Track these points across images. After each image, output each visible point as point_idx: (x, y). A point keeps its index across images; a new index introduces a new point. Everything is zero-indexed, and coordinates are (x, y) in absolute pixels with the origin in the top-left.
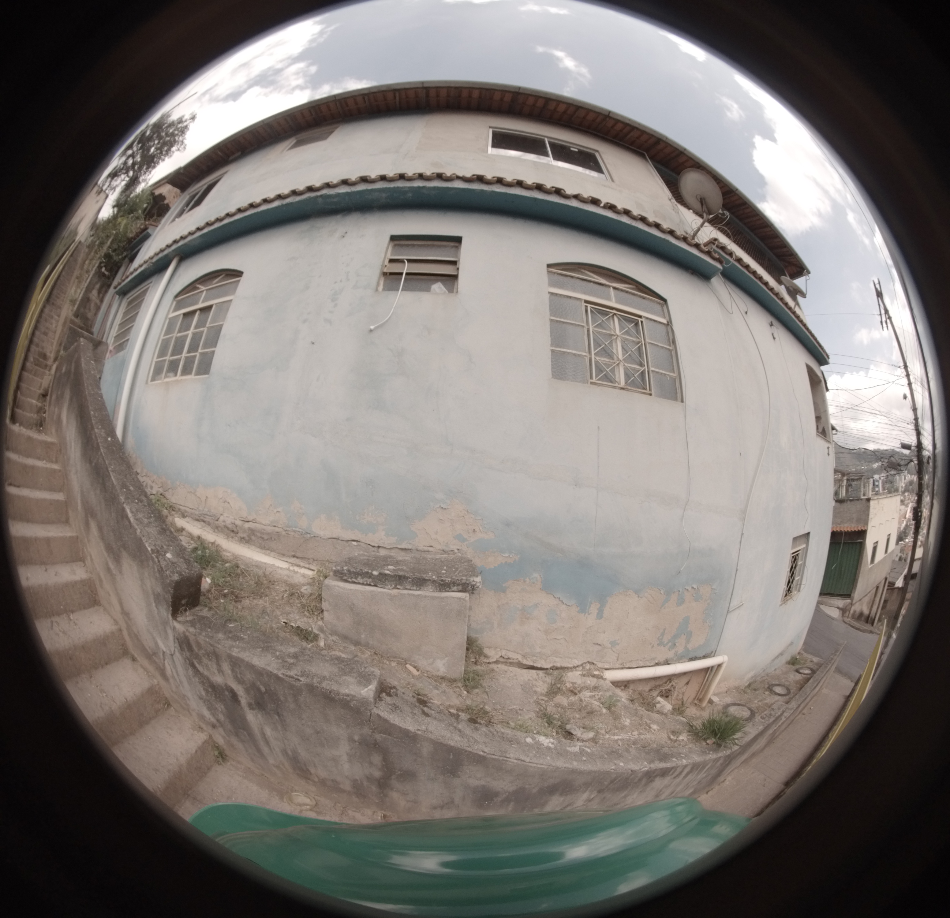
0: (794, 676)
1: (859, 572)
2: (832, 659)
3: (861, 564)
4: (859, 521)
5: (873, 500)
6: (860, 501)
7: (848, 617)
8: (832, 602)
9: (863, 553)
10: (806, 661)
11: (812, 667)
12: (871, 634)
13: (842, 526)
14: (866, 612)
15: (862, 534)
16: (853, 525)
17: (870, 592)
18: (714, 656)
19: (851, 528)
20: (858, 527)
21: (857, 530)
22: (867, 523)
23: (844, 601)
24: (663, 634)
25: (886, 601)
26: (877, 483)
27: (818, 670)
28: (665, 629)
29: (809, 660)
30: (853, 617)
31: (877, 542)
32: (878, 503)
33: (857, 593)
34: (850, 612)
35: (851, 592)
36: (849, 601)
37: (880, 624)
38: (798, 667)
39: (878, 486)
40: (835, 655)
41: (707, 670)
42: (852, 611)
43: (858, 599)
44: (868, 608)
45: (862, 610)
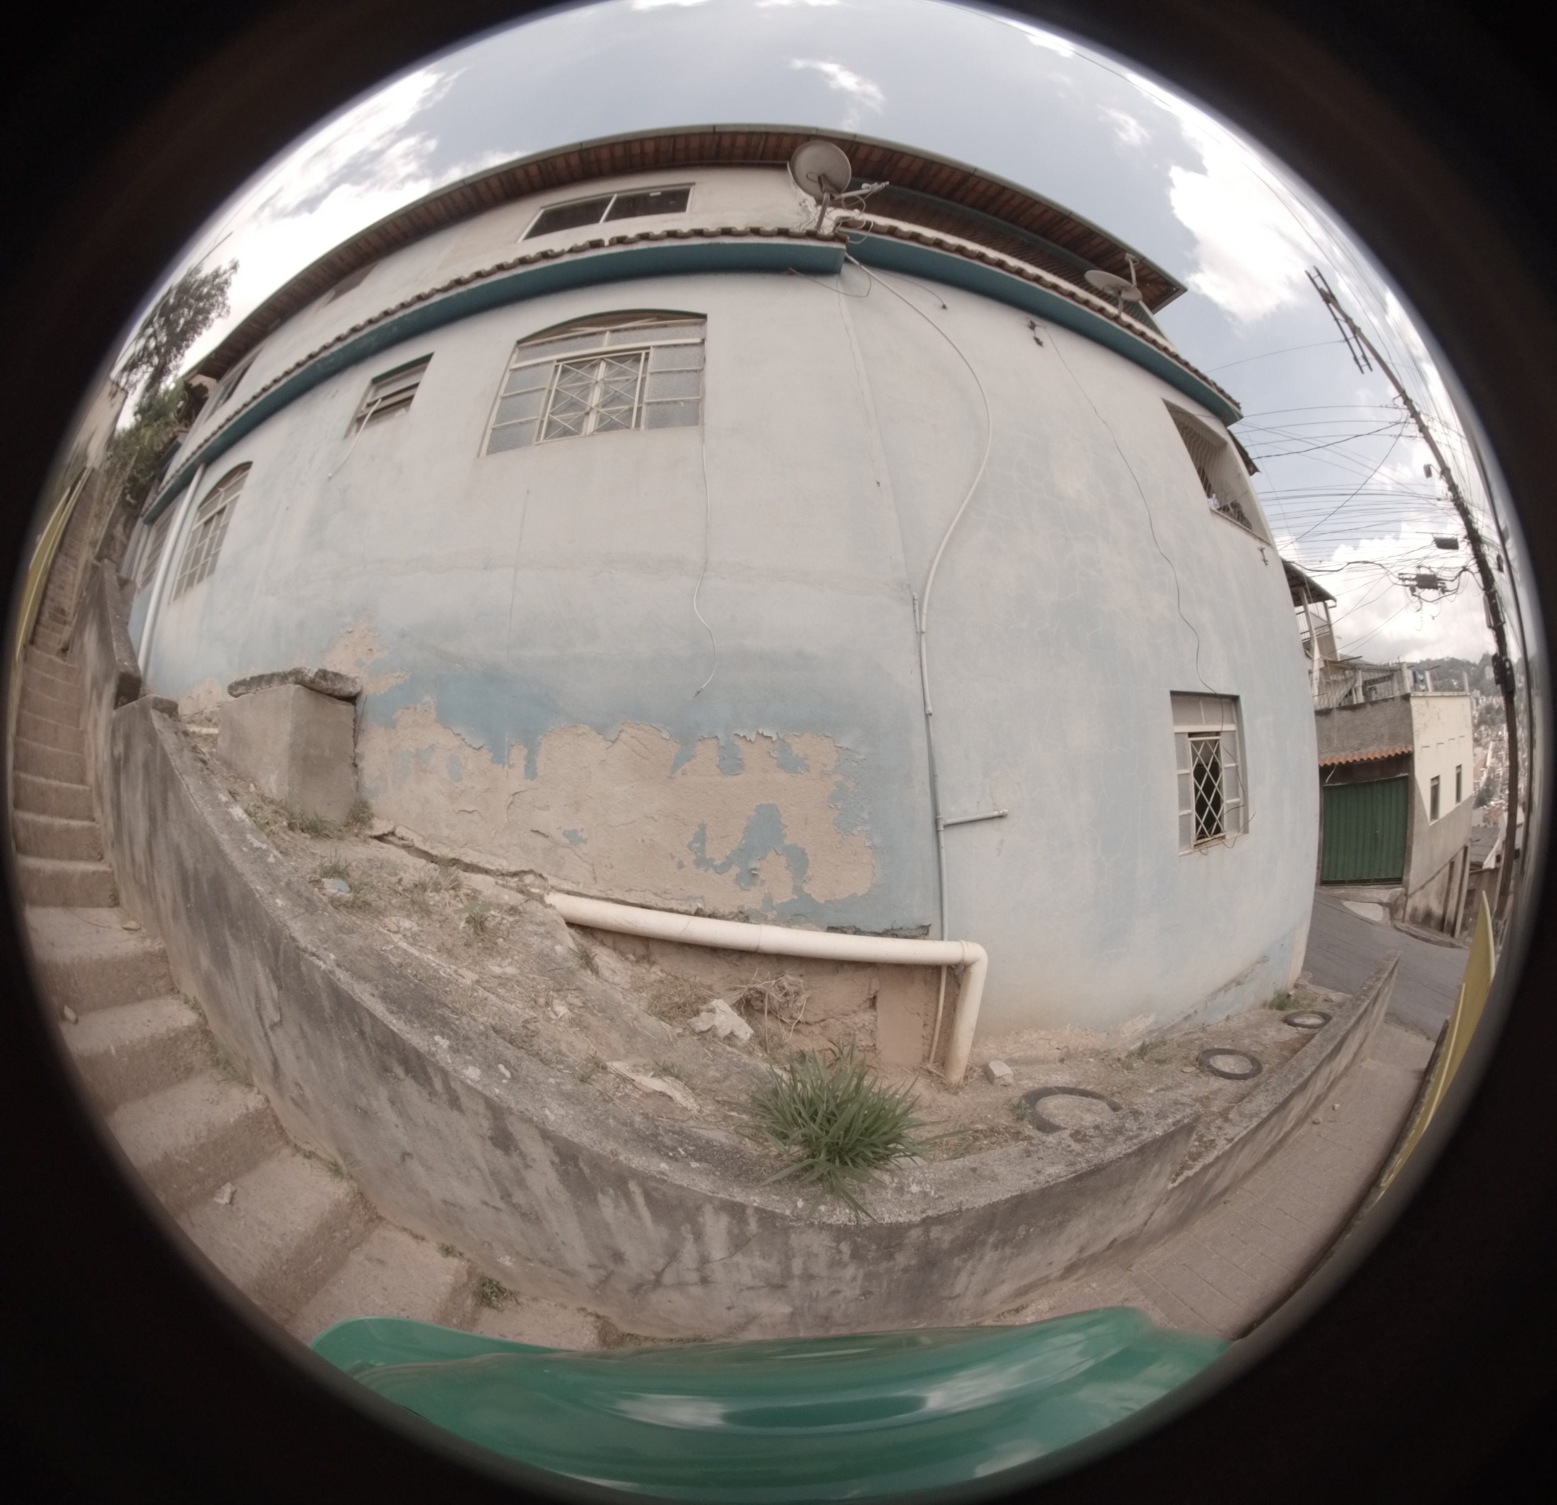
1: (1412, 834)
3: (1413, 817)
4: (1394, 738)
5: (1415, 697)
6: (1390, 702)
7: (1403, 921)
8: (1367, 894)
9: (1413, 798)
12: (1452, 950)
13: (1364, 751)
14: (1437, 910)
15: (1405, 760)
16: (1385, 748)
17: (1439, 872)
19: (1382, 754)
20: (1394, 750)
21: (1394, 755)
22: (1411, 742)
23: (1391, 891)
26: (1420, 677)
30: (1413, 919)
31: (1437, 778)
32: (1428, 705)
33: (1412, 872)
34: (1405, 910)
35: (1402, 874)
36: (1399, 890)
37: (1466, 933)
39: (1423, 682)
42: (1409, 909)
43: (1418, 886)
44: (1440, 903)
45: (1428, 905)
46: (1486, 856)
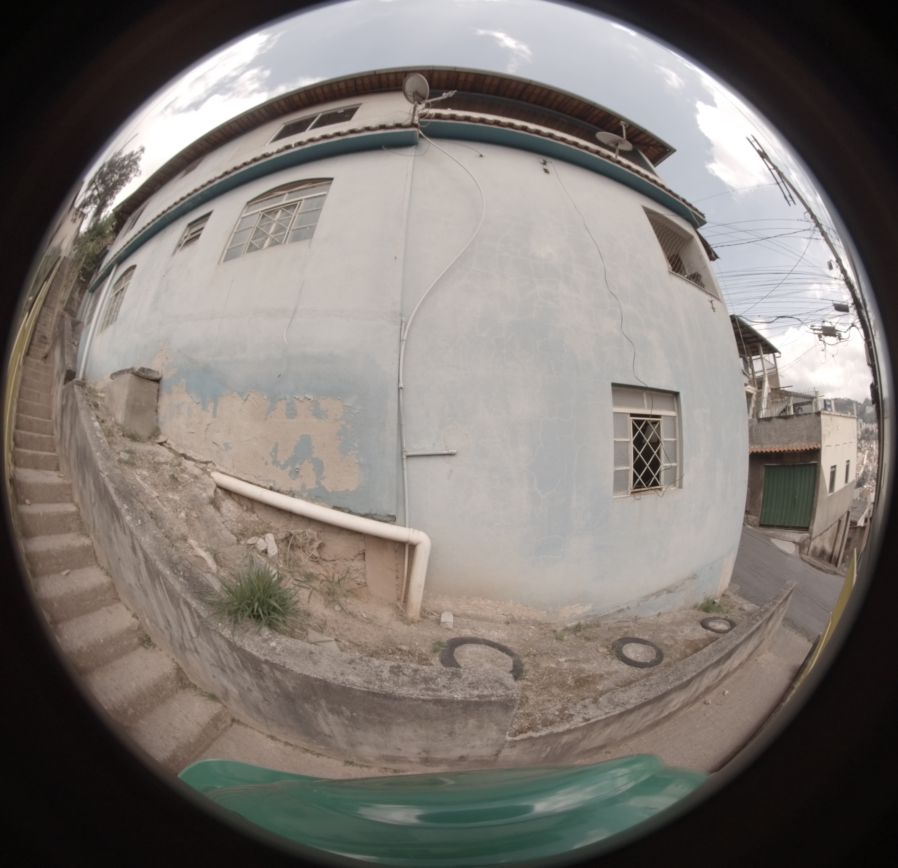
1: (817, 501)
3: (818, 490)
4: (810, 439)
5: (824, 414)
6: (809, 416)
7: (807, 554)
8: (787, 536)
9: (819, 477)
12: (834, 575)
13: (790, 445)
14: (829, 550)
15: (815, 453)
16: (804, 444)
17: (831, 526)
19: (800, 446)
20: (809, 446)
21: (808, 449)
22: (820, 442)
23: (802, 535)
30: (814, 554)
31: (835, 467)
32: (830, 418)
33: (815, 524)
34: (809, 548)
35: (809, 523)
36: (807, 535)
37: (844, 565)
42: (811, 548)
43: (818, 534)
44: (831, 545)
45: (823, 546)
46: (860, 518)
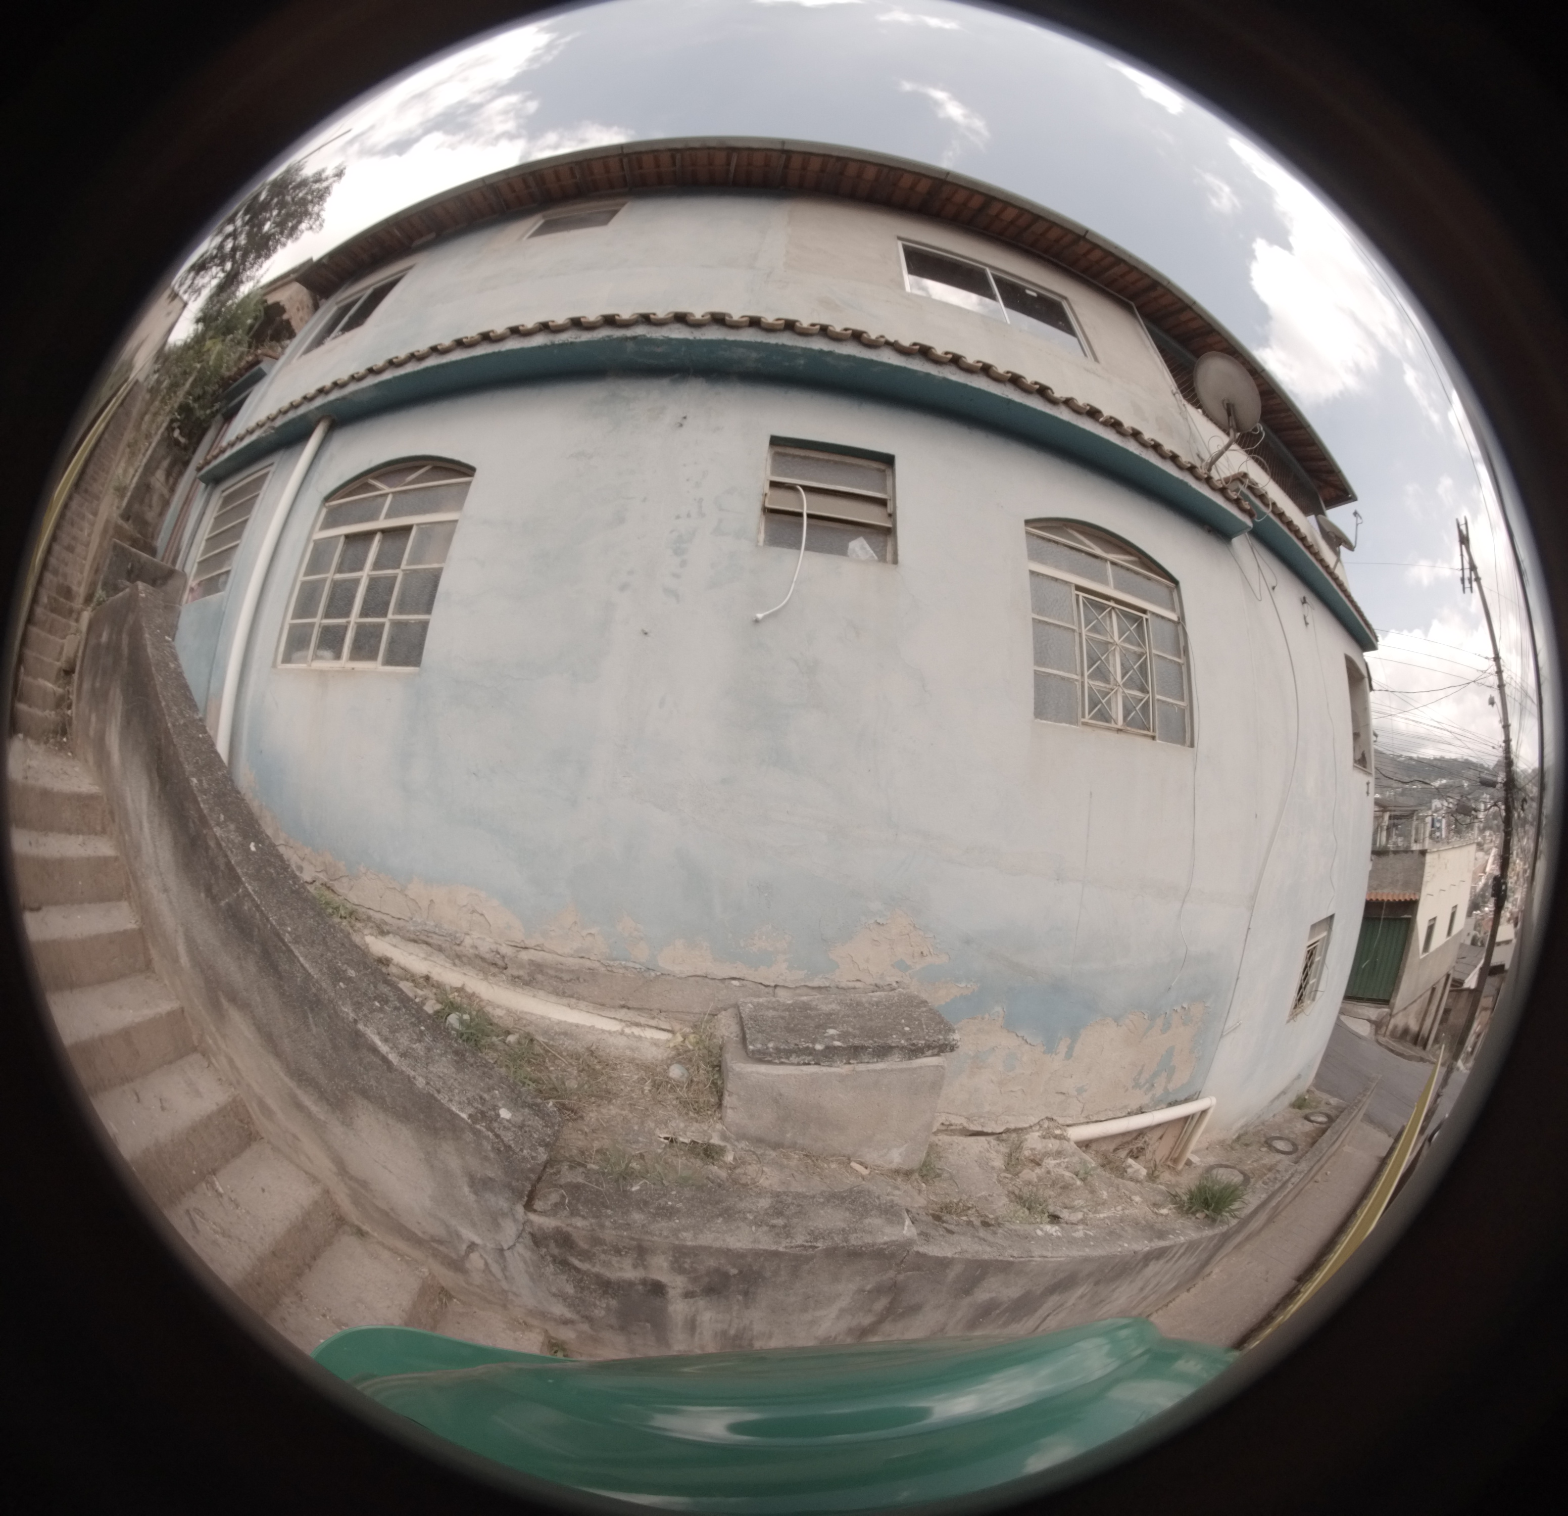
0: (1303, 1125)
1: (1405, 965)
2: (1360, 1101)
3: (1408, 952)
4: (1406, 885)
5: (1430, 852)
6: (1410, 854)
7: (1384, 1036)
8: (1360, 1011)
9: (1411, 937)
10: (1319, 1102)
11: (1329, 1112)
12: (1421, 1063)
13: (1380, 891)
14: (1414, 1027)
15: (1411, 906)
16: (1397, 892)
17: (1421, 996)
18: (1197, 1099)
19: (1393, 895)
20: (1404, 895)
21: (1403, 900)
22: (1419, 890)
23: (1380, 1010)
24: (1140, 1073)
25: (1447, 1011)
26: (1438, 825)
27: (1337, 1117)
28: (1143, 1066)
29: (1323, 1102)
30: (1393, 1035)
31: (1434, 919)
32: (1439, 857)
33: (1399, 997)
34: (1387, 1027)
35: (1391, 996)
36: (1386, 1010)
37: (1434, 1048)
38: (1307, 1111)
39: (1439, 829)
40: (1365, 1095)
41: (1186, 1119)
42: (1391, 1027)
43: (1402, 1008)
44: (1418, 1022)
45: (1407, 1024)
